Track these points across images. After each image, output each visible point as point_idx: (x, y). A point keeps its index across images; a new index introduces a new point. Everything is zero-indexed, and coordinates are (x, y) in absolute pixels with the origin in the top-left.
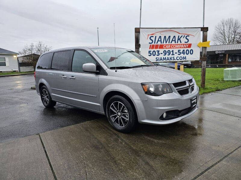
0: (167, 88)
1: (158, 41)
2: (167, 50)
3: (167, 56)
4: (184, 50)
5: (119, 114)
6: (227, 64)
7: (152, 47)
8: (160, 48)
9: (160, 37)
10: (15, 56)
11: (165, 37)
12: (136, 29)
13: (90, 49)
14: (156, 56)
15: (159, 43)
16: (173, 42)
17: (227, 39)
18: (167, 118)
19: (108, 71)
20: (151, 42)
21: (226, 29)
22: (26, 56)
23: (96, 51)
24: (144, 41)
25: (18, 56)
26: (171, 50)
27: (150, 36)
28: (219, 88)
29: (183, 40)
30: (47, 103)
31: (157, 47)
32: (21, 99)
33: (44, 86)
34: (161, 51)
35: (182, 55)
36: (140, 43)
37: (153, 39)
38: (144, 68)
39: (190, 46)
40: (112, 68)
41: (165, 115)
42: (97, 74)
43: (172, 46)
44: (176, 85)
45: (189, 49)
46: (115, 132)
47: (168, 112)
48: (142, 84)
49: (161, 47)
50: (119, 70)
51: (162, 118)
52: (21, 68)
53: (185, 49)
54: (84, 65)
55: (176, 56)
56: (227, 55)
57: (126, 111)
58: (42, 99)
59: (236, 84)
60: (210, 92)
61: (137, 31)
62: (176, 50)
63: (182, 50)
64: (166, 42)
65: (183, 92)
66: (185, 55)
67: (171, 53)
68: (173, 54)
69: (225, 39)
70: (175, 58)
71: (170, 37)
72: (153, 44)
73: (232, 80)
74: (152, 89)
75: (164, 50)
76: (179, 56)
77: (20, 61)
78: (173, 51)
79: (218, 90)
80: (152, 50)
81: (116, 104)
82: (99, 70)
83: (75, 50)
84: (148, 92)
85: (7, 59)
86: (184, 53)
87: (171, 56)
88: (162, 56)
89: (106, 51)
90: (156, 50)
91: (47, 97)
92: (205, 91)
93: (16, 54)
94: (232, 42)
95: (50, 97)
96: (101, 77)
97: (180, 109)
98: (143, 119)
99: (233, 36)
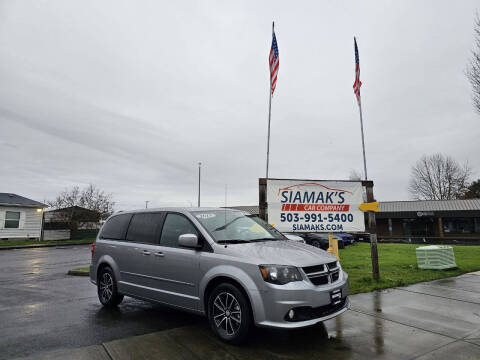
0: (294, 273)
1: (296, 198)
2: (310, 213)
3: (310, 223)
4: (338, 215)
5: (228, 313)
6: (442, 236)
7: (286, 207)
8: (299, 209)
9: (298, 193)
10: (39, 210)
11: (306, 193)
12: (261, 180)
13: (192, 213)
14: (293, 222)
15: (297, 202)
16: (320, 202)
17: (437, 190)
18: (295, 319)
19: (215, 245)
20: (284, 199)
21: (433, 173)
22: (60, 210)
23: (199, 216)
24: (274, 198)
25: (46, 210)
26: (317, 213)
27: (282, 191)
28: (404, 282)
29: (336, 199)
30: (107, 298)
31: (294, 207)
32: (55, 292)
33: (107, 268)
34: (301, 214)
35: (335, 222)
36: (268, 201)
37: (288, 195)
38: (267, 243)
39: (347, 208)
40: (220, 242)
41: (291, 314)
42: (198, 249)
43: (317, 208)
44: (308, 269)
45: (347, 214)
46: (220, 343)
47: (297, 309)
48: (261, 267)
49: (301, 208)
50: (230, 246)
51: (287, 319)
52: (46, 232)
53: (340, 214)
54: (181, 236)
55: (325, 223)
56: (440, 220)
57: (238, 308)
58: (100, 291)
59: (437, 275)
60: (387, 288)
61: (263, 183)
62: (325, 214)
63: (334, 214)
64: (308, 201)
65: (319, 281)
66: (341, 222)
67: (318, 218)
68: (320, 221)
69: (433, 190)
70: (325, 227)
71: (313, 193)
72: (288, 202)
73: (431, 267)
74: (274, 275)
75: (305, 213)
76: (331, 224)
77: (47, 220)
78: (320, 215)
79: (401, 284)
80: (286, 213)
81: (223, 297)
82: (202, 245)
83: (168, 213)
84: (268, 279)
85: (23, 215)
86: (338, 220)
87: (317, 223)
88: (302, 222)
89: (213, 215)
90: (292, 212)
91: (110, 288)
92: (379, 286)
93: (43, 206)
94: (447, 195)
95: (115, 287)
96: (205, 254)
97: (314, 306)
98: (262, 321)
99: (447, 185)
